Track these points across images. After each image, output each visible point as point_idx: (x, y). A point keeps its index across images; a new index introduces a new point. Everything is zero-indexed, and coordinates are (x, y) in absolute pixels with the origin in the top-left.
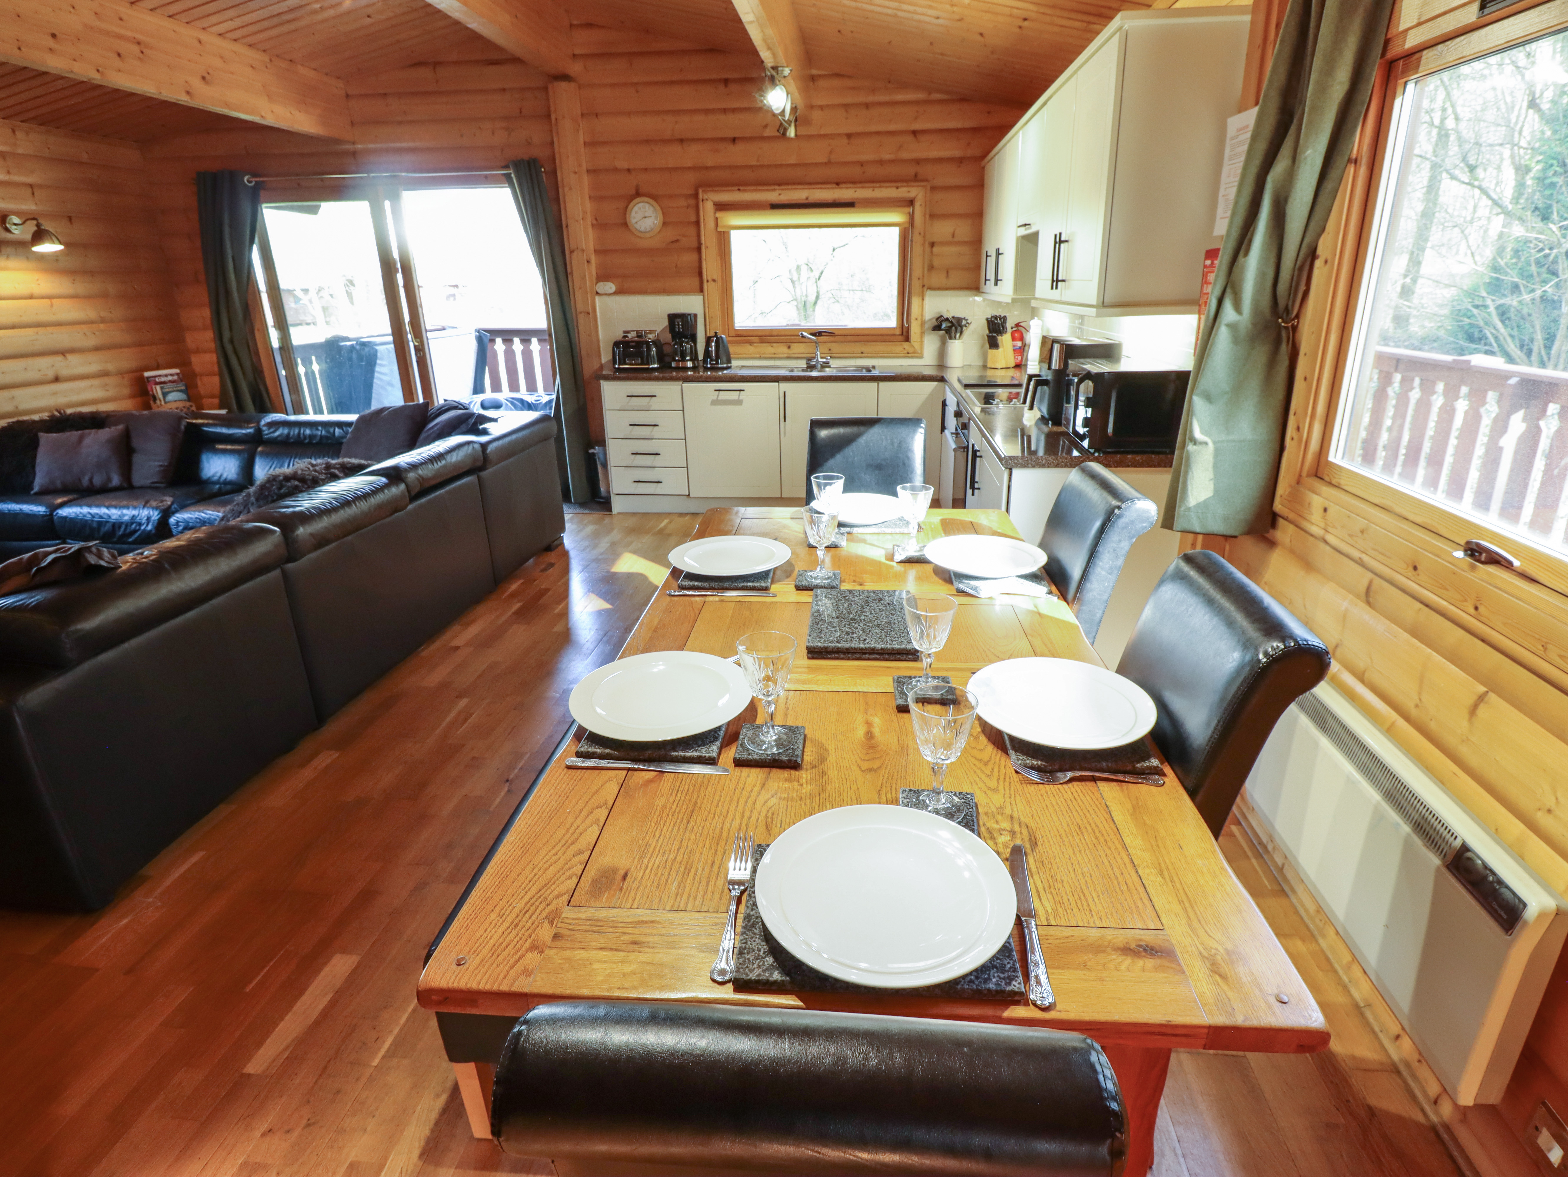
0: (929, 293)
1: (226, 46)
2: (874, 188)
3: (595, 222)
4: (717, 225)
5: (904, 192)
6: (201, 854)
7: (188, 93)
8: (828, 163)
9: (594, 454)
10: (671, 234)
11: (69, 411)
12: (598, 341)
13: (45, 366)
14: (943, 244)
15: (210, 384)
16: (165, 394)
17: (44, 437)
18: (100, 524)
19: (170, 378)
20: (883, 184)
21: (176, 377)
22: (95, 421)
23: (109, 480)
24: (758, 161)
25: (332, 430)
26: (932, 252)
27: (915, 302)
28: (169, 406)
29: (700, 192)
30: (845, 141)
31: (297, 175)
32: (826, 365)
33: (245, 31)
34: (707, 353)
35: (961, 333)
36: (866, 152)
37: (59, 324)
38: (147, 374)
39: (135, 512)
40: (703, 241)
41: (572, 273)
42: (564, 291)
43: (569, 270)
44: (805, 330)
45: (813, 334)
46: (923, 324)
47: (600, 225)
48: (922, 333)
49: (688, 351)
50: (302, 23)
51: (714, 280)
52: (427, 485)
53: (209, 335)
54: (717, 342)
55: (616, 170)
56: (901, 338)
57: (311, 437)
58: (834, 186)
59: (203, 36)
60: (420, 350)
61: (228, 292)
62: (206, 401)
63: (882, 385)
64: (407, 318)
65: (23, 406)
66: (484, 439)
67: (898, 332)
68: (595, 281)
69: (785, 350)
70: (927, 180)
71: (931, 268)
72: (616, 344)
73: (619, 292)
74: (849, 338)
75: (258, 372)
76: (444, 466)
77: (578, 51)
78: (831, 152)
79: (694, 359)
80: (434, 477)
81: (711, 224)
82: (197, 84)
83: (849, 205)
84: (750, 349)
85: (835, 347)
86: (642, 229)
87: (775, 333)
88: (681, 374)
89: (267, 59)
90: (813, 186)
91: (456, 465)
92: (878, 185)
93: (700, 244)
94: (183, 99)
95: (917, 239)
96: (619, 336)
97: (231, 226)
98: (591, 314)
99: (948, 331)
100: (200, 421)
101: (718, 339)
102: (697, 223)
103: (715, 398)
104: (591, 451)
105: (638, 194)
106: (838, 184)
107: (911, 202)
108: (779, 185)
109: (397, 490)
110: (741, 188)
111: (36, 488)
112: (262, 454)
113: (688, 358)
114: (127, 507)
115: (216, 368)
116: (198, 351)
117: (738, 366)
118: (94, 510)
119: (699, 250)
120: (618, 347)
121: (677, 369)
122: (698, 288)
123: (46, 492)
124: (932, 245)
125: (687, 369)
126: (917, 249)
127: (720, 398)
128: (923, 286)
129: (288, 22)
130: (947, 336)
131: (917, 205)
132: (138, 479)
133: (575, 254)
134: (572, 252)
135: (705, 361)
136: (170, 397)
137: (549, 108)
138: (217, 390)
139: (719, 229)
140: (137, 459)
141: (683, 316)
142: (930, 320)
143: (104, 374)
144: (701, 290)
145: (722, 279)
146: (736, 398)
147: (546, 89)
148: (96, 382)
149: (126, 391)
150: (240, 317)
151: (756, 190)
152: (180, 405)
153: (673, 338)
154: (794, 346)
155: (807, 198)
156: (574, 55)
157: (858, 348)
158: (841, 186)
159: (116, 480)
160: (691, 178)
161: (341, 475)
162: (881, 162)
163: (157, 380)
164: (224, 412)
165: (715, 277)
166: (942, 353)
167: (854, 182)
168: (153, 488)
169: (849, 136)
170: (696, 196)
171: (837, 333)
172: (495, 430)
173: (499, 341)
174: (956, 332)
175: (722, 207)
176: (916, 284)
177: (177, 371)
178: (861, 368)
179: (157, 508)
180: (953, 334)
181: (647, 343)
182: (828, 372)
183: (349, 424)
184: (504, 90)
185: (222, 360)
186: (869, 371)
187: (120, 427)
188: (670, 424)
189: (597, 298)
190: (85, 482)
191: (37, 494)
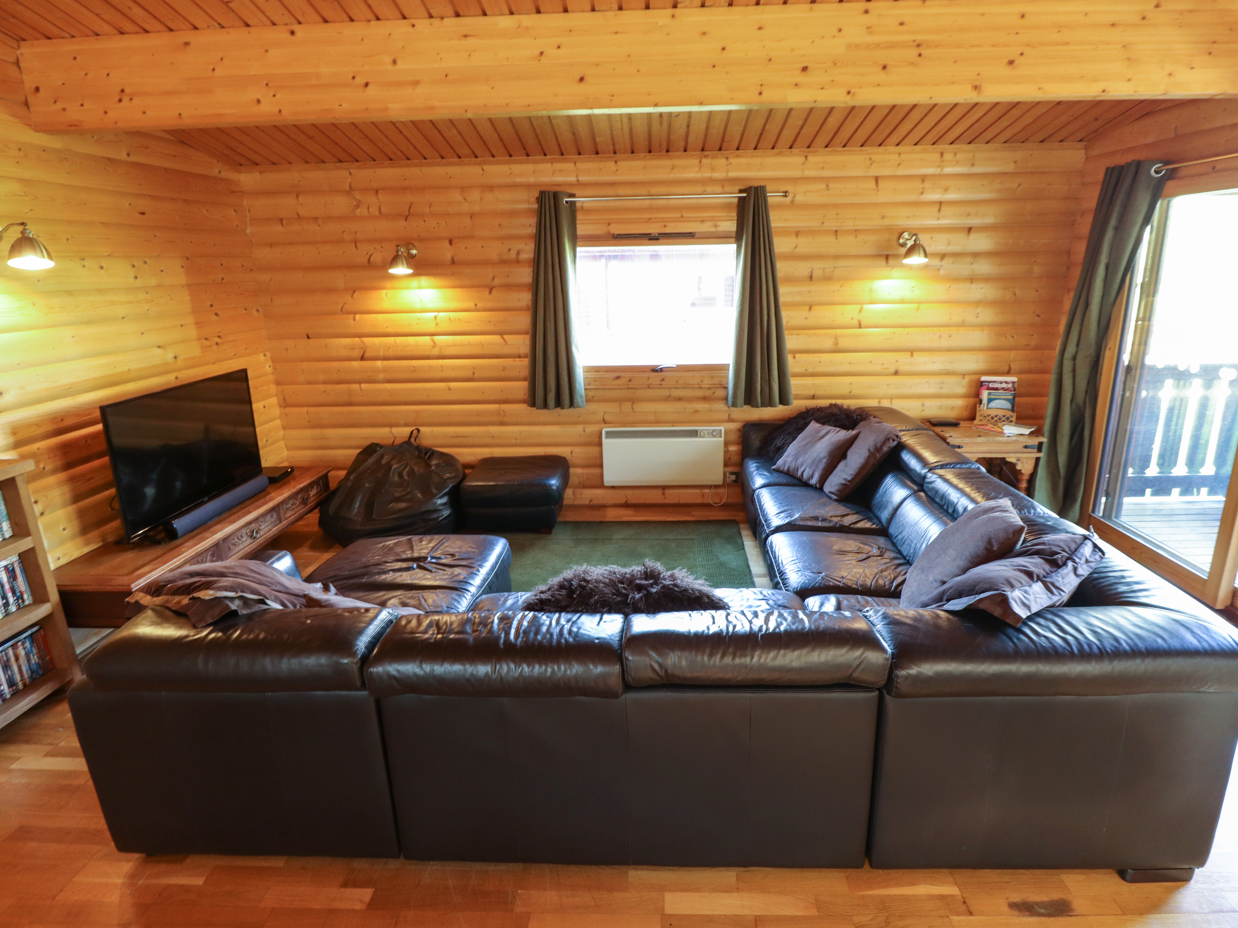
16: (990, 401)
17: (812, 425)
19: (1004, 385)
21: (1010, 386)
38: (984, 378)
100: (915, 445)
111: (776, 465)
123: (778, 470)
132: (827, 486)
136: (993, 404)
148: (933, 379)
163: (991, 385)
177: (1015, 379)
187: (855, 432)
190: (799, 474)
191: (774, 470)
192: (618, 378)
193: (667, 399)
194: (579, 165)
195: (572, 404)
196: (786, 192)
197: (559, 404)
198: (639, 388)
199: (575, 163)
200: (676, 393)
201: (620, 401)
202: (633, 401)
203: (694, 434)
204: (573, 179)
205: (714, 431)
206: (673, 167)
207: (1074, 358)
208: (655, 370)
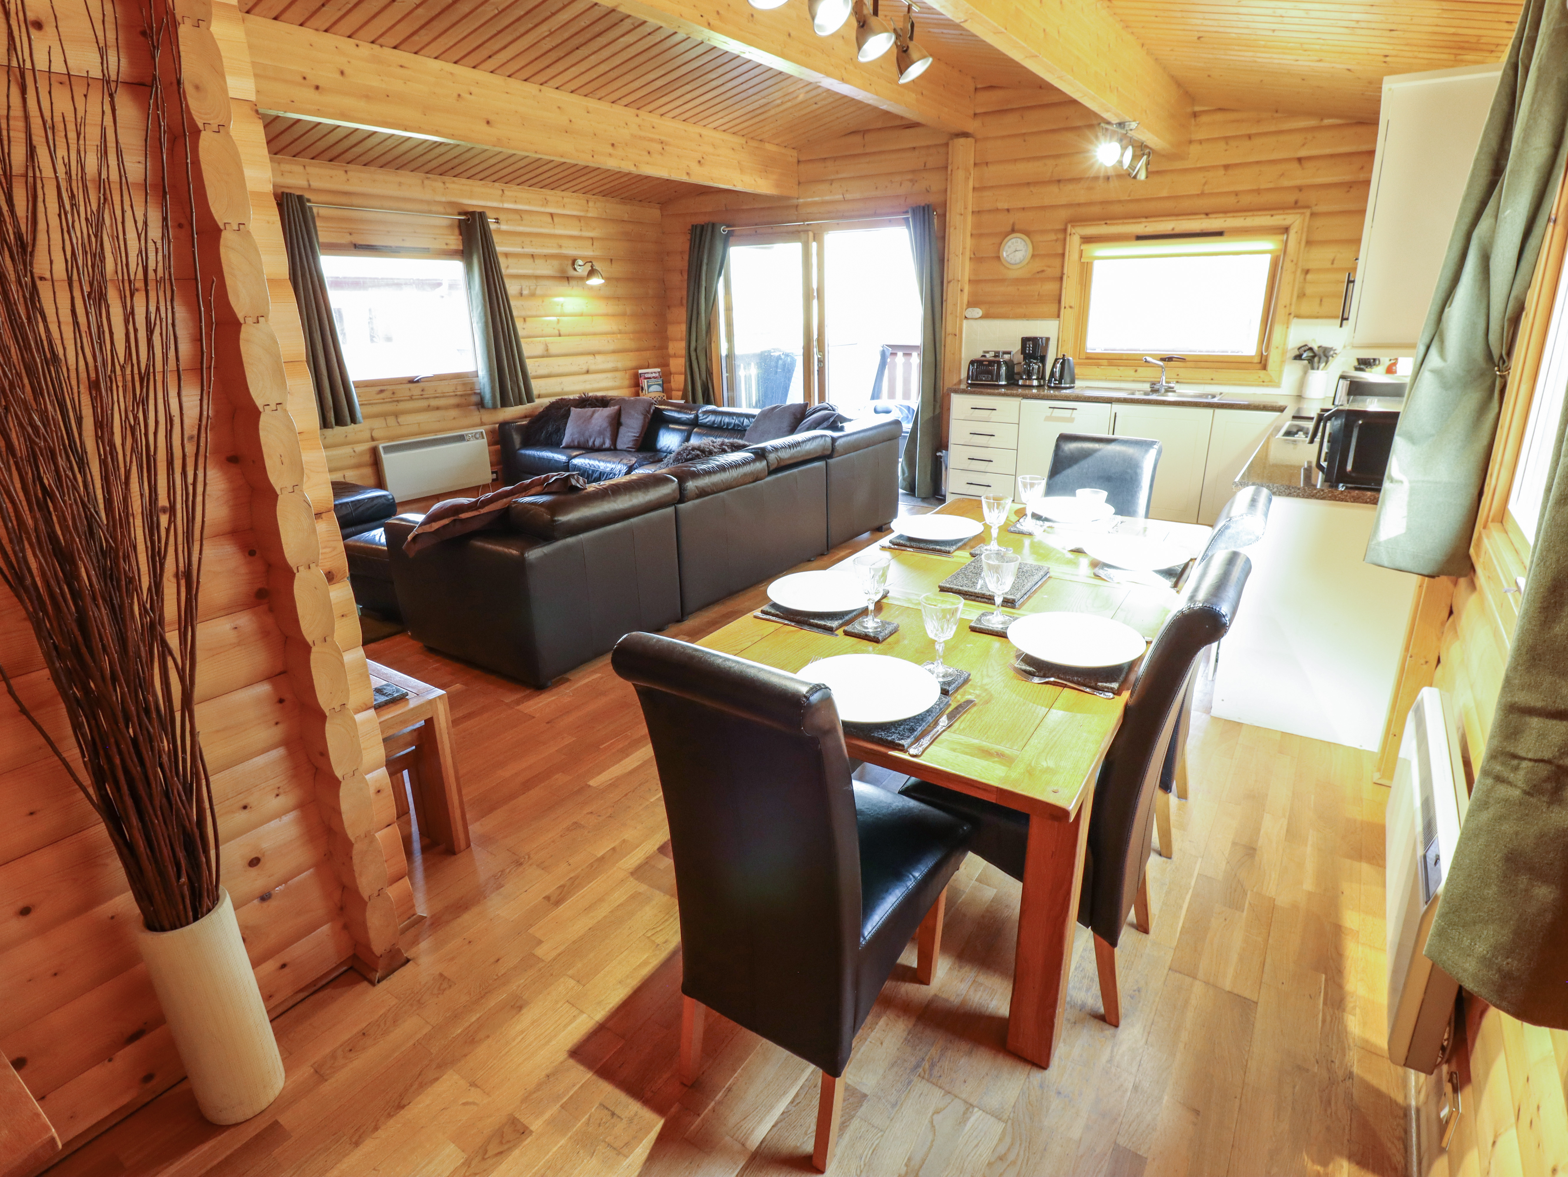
0: (1295, 321)
1: (718, 135)
2: (1245, 217)
3: (972, 256)
4: (1081, 257)
5: (1279, 220)
6: (598, 675)
7: (688, 174)
8: (1202, 194)
9: (941, 457)
10: (1038, 265)
11: (590, 394)
12: (960, 359)
13: (582, 363)
14: (1319, 271)
15: (678, 381)
16: (649, 387)
17: (574, 410)
18: (593, 471)
19: (654, 375)
20: (1255, 213)
21: (658, 375)
22: (603, 402)
23: (604, 443)
24: (1129, 196)
25: (742, 420)
26: (1305, 279)
27: (1278, 332)
28: (650, 395)
29: (1069, 226)
30: (1222, 172)
31: (756, 225)
32: (1169, 390)
33: (731, 124)
34: (1052, 374)
35: (1327, 362)
36: (1244, 181)
37: (595, 334)
38: (640, 371)
39: (613, 466)
40: (1065, 271)
41: (946, 300)
42: (938, 316)
43: (944, 298)
44: (1150, 355)
45: (1163, 360)
46: (1284, 352)
47: (977, 259)
48: (1283, 362)
49: (1035, 371)
50: (772, 112)
51: (1071, 307)
52: (782, 464)
53: (683, 344)
54: (1063, 364)
55: (997, 210)
56: (1259, 366)
57: (729, 424)
58: (1203, 216)
59: (704, 132)
60: (821, 361)
61: (698, 313)
62: (674, 393)
63: (1219, 412)
64: (815, 336)
65: (567, 389)
66: (836, 434)
67: (1257, 360)
68: (965, 307)
69: (1132, 373)
70: (1308, 207)
71: (1302, 295)
72: (972, 362)
73: (985, 316)
74: (1203, 364)
75: (709, 373)
76: (799, 452)
77: (978, 111)
78: (1205, 184)
79: (1041, 377)
80: (789, 459)
81: (1075, 256)
82: (695, 168)
83: (1219, 234)
84: (1097, 371)
85: (1183, 373)
86: (1013, 262)
87: (1125, 357)
88: (1027, 392)
89: (744, 142)
90: (1180, 218)
91: (808, 452)
92: (1250, 213)
93: (1063, 274)
94: (684, 178)
95: (1288, 265)
96: (977, 355)
97: (707, 264)
98: (957, 335)
99: (1311, 360)
100: (663, 407)
101: (1064, 360)
102: (1063, 255)
103: (1049, 414)
104: (938, 454)
105: (1013, 231)
106: (1207, 214)
107: (1286, 230)
108: (1146, 218)
109: (761, 465)
110: (1108, 222)
111: (564, 444)
112: (697, 433)
113: (1034, 377)
114: (609, 462)
115: (683, 370)
116: (675, 356)
117: (1081, 386)
118: (592, 462)
119: (1061, 279)
120: (973, 366)
121: (1024, 386)
122: (1056, 313)
123: (568, 447)
124: (1307, 272)
125: (1032, 387)
126: (1287, 278)
127: (1053, 415)
128: (1290, 314)
129: (760, 114)
130: (1309, 366)
131: (1292, 233)
132: (620, 446)
133: (951, 284)
134: (949, 282)
135: (1050, 381)
136: (651, 389)
137: (947, 160)
138: (682, 386)
139: (1083, 260)
140: (622, 430)
141: (1034, 340)
142: (1293, 349)
143: (616, 370)
144: (1059, 316)
145: (1080, 306)
146: (1069, 416)
147: (947, 145)
148: (609, 375)
149: (627, 382)
150: (704, 332)
151: (1123, 223)
152: (657, 395)
153: (1025, 359)
154: (1140, 369)
155: (1173, 229)
156: (975, 114)
157: (1208, 374)
158: (1211, 216)
159: (608, 444)
160: (1064, 214)
161: (729, 450)
162: (1258, 191)
163: (646, 376)
164: (682, 402)
165: (1072, 304)
166: (1302, 383)
167: (1225, 212)
168: (627, 451)
169: (1226, 167)
170: (1065, 230)
171: (1188, 359)
172: (849, 428)
173: (900, 354)
174: (1319, 362)
175: (1088, 240)
176: (1281, 313)
177: (659, 370)
178: (1206, 396)
179: (626, 464)
180: (1316, 365)
181: (999, 363)
182: (1171, 397)
183: (753, 416)
184: (914, 148)
185: (688, 364)
186: (1214, 397)
187: (616, 407)
188: (1005, 435)
189: (965, 322)
190: (590, 443)
191: (563, 448)
192: (382, 391)
193: (429, 409)
194: (309, 169)
195: (354, 420)
196: (497, 219)
197: (340, 422)
198: (402, 401)
199: (304, 167)
200: (434, 403)
201: (384, 415)
202: (396, 415)
203: (461, 438)
204: (304, 183)
205: (476, 433)
206: (400, 184)
207: (696, 350)
208: (411, 381)
